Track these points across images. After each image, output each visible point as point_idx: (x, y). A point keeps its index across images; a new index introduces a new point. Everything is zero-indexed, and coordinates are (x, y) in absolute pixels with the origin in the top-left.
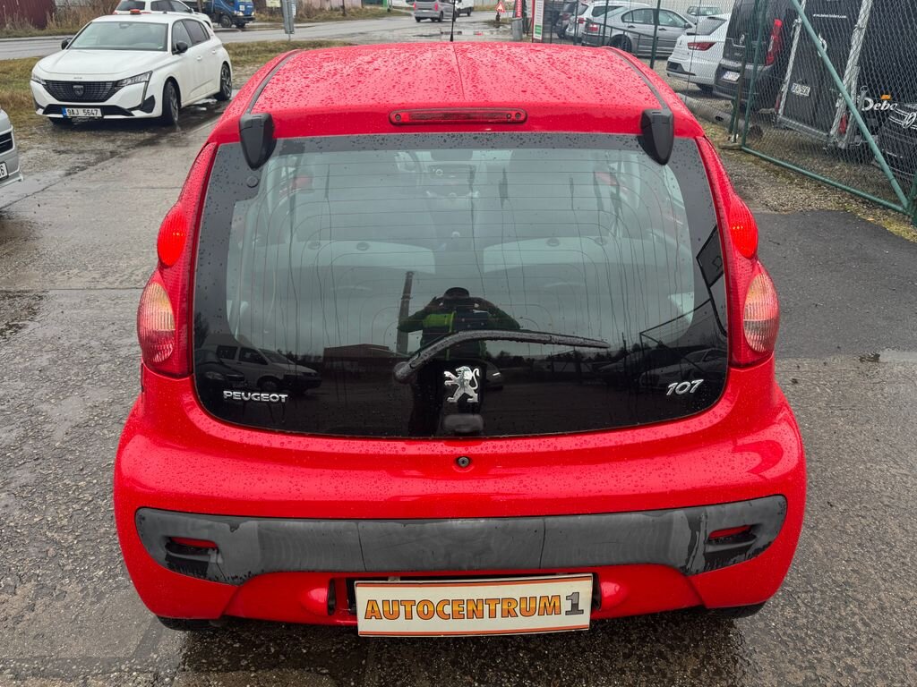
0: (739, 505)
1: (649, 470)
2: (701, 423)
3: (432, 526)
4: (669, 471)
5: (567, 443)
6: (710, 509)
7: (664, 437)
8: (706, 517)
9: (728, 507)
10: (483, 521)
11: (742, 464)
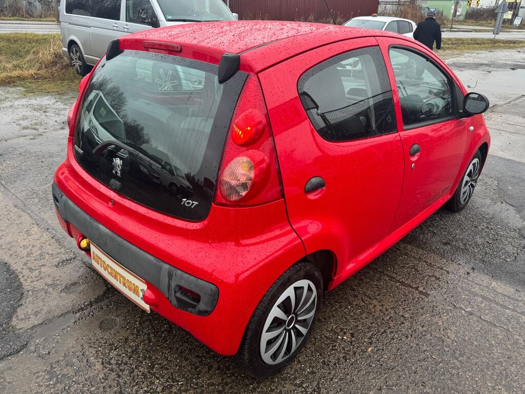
0: (192, 278)
1: (164, 239)
2: (193, 226)
3: (96, 224)
4: (171, 243)
5: (142, 210)
6: (179, 272)
7: (174, 225)
8: (175, 274)
9: (186, 275)
10: (108, 230)
11: (202, 257)
